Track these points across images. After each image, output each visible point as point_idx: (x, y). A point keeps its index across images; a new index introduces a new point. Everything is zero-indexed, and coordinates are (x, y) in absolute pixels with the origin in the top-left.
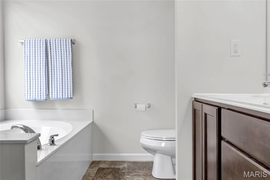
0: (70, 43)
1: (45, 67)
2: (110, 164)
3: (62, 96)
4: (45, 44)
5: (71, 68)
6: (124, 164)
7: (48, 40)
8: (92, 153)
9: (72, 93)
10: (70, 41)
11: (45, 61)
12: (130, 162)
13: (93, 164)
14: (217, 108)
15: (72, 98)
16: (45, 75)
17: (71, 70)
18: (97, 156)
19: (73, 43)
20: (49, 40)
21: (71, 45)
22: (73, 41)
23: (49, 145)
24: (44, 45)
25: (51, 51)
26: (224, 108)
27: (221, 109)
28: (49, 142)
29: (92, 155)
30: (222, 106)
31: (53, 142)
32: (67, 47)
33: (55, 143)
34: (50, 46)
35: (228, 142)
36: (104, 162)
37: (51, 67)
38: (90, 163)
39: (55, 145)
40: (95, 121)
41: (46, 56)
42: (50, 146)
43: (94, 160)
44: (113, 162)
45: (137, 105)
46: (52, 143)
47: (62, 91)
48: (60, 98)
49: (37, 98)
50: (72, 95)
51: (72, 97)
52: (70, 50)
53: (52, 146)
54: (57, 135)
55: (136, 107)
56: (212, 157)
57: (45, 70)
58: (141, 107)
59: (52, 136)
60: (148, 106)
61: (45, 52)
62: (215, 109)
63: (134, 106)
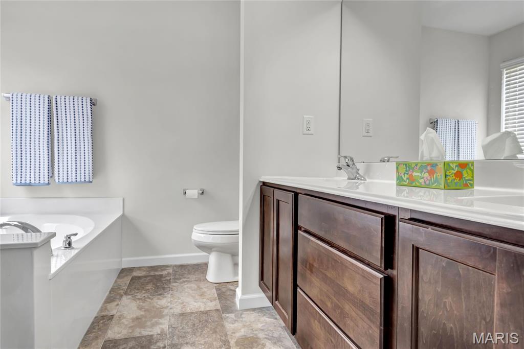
0: (89, 104)
1: (47, 135)
2: (148, 270)
3: (76, 178)
4: (47, 102)
5: (90, 139)
6: (167, 268)
7: (52, 97)
8: (122, 258)
9: (91, 174)
10: (89, 101)
11: (47, 128)
12: (176, 266)
13: (124, 272)
14: (293, 193)
15: (91, 182)
16: (47, 148)
17: (90, 142)
18: (128, 262)
19: (93, 103)
20: (54, 97)
21: (90, 106)
22: (93, 101)
23: (63, 248)
24: (46, 104)
25: (58, 113)
26: (301, 194)
27: (298, 195)
28: (63, 244)
29: (121, 260)
30: (298, 191)
31: (70, 244)
32: (85, 108)
33: (73, 245)
34: (56, 105)
35: (306, 231)
36: (140, 268)
37: (57, 136)
38: (119, 272)
39: (73, 248)
40: (126, 213)
41: (49, 120)
42: (64, 250)
43: (123, 267)
44: (151, 267)
45: (187, 191)
46: (68, 246)
47: (75, 172)
48: (72, 181)
49: (33, 181)
50: (91, 177)
51: (91, 180)
52: (90, 114)
53: (68, 251)
54: (75, 235)
55: (185, 193)
56: (286, 250)
57: (47, 141)
58: (193, 193)
59: (67, 236)
60: (201, 192)
61: (47, 115)
62: (291, 195)
63: (182, 192)
